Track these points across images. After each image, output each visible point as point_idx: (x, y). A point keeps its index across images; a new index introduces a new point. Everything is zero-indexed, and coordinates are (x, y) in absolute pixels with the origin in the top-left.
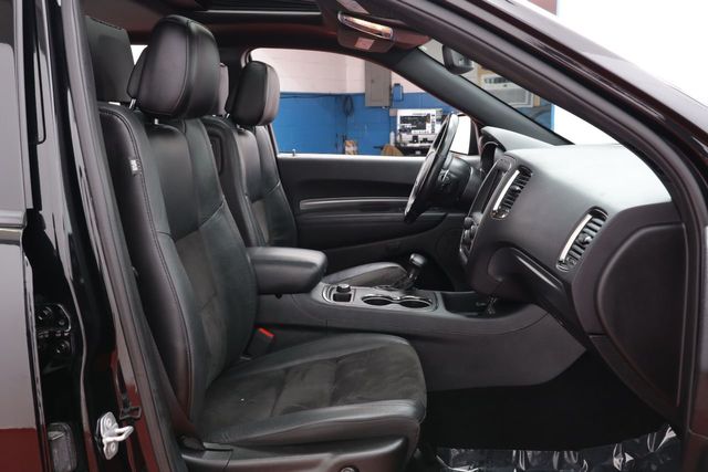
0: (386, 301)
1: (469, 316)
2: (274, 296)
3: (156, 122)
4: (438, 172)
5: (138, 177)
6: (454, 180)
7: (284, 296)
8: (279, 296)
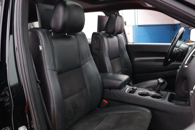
0: (147, 95)
1: (176, 104)
2: (109, 90)
3: (66, 34)
4: (173, 48)
5: (42, 52)
6: (181, 51)
7: (112, 90)
8: (110, 90)
